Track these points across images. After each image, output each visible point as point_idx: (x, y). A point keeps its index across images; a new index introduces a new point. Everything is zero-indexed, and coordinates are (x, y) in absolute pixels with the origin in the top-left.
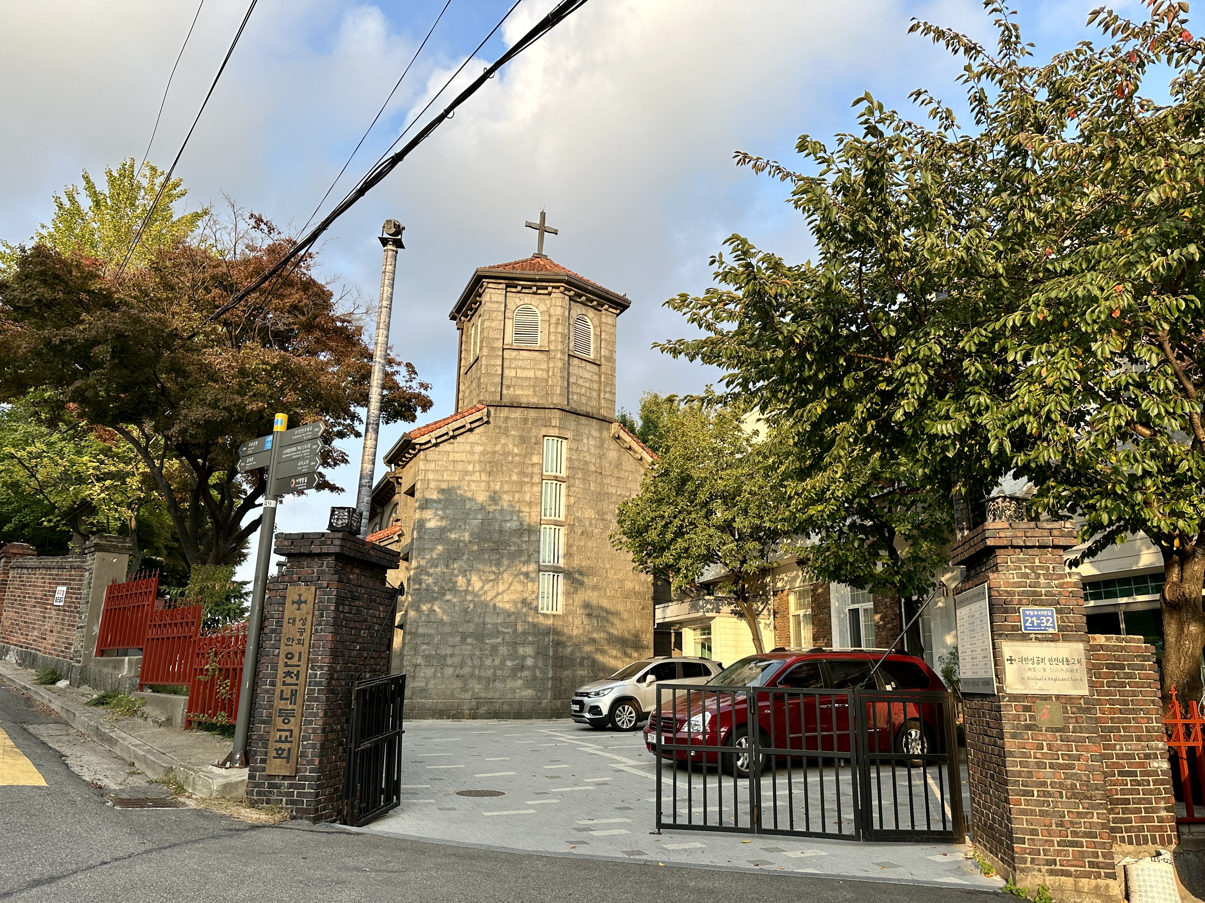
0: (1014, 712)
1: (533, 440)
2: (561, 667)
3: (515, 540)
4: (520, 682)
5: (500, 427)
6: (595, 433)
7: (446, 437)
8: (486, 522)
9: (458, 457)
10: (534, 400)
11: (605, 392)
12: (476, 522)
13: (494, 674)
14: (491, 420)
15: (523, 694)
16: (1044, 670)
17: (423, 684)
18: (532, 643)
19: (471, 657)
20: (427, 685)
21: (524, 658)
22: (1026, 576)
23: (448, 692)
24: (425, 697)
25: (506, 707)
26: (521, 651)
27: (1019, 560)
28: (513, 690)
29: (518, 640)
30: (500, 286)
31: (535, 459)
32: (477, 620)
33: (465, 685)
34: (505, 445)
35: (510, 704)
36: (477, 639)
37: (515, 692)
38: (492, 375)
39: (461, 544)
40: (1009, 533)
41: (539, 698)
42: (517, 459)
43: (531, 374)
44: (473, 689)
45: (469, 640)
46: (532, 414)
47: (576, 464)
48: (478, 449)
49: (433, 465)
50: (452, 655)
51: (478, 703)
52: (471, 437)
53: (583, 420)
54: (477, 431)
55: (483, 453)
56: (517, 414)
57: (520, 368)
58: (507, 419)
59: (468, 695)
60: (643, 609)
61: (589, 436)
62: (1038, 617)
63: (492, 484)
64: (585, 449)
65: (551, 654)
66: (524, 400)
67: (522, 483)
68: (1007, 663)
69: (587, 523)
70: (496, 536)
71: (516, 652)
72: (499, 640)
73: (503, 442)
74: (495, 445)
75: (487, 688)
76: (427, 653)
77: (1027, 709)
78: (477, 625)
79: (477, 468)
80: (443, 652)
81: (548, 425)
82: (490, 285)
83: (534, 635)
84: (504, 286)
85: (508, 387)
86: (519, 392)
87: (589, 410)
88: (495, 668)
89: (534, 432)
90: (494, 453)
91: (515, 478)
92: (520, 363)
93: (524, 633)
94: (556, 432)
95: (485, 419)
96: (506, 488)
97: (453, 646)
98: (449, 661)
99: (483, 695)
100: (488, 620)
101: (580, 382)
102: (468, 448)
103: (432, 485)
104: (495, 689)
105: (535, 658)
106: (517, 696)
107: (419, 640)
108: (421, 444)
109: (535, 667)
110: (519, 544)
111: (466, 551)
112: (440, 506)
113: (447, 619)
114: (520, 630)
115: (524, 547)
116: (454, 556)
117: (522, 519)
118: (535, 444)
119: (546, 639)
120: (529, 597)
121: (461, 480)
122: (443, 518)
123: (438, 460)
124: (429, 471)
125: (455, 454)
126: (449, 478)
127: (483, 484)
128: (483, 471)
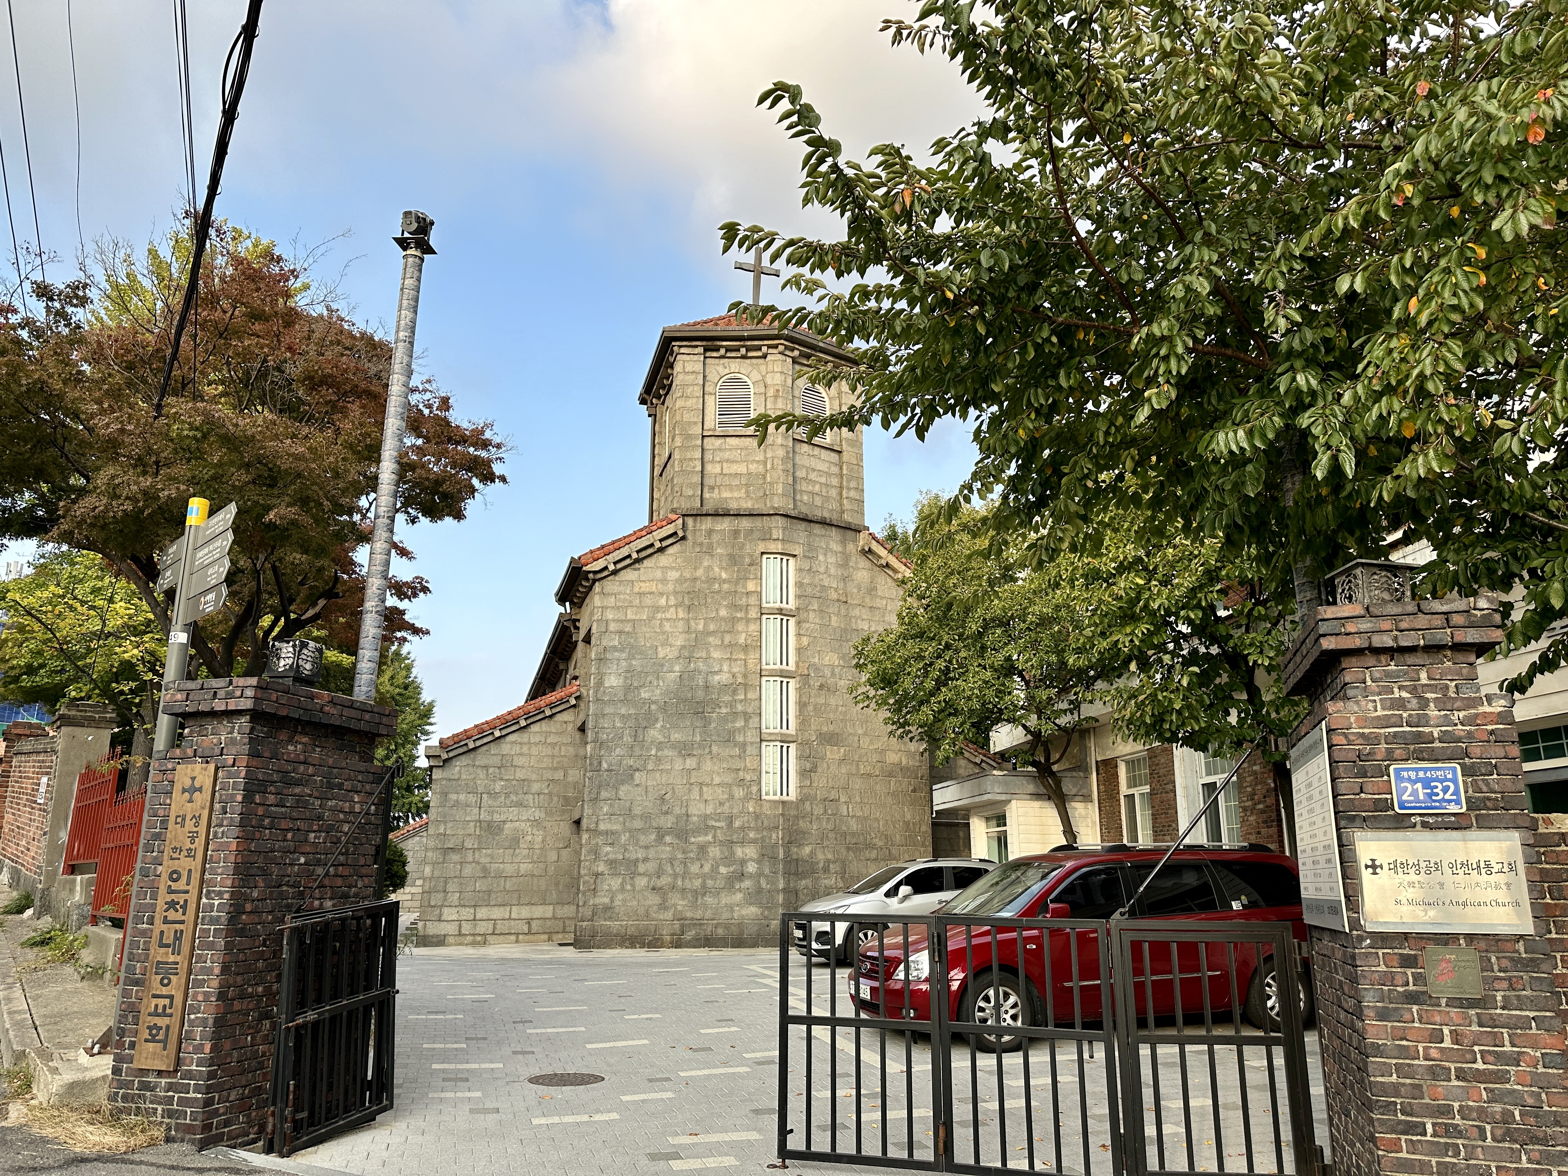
0: (1382, 968)
1: (747, 560)
2: (796, 874)
3: (727, 698)
4: (739, 896)
5: (701, 544)
6: (835, 547)
7: (628, 561)
8: (686, 676)
9: (645, 587)
10: (748, 505)
11: (849, 489)
12: (672, 676)
13: (704, 885)
14: (689, 536)
15: (744, 912)
16: (1442, 885)
17: (606, 900)
18: (754, 841)
19: (671, 861)
20: (612, 901)
21: (743, 862)
22: (1401, 704)
23: (641, 911)
24: (610, 918)
25: (720, 931)
26: (739, 852)
27: (1388, 674)
28: (731, 908)
29: (735, 837)
30: (696, 351)
31: (751, 586)
32: (677, 811)
33: (665, 900)
34: (709, 568)
35: (727, 927)
36: (678, 836)
37: (732, 911)
38: (689, 473)
39: (653, 707)
40: (1365, 625)
41: (766, 918)
42: (726, 586)
43: (742, 469)
44: (675, 905)
45: (668, 839)
46: (745, 524)
47: (809, 590)
48: (673, 575)
49: (613, 599)
50: (646, 860)
51: (682, 926)
52: (662, 560)
53: (817, 529)
54: (671, 550)
55: (680, 581)
56: (725, 525)
57: (727, 461)
58: (710, 532)
59: (669, 915)
60: (914, 791)
61: (827, 550)
62: (1426, 783)
63: (692, 623)
64: (822, 570)
65: (781, 856)
66: (733, 506)
67: (734, 620)
68: (1366, 874)
69: (828, 673)
70: (700, 694)
71: (733, 853)
72: (709, 838)
73: (706, 564)
74: (695, 569)
75: (694, 905)
76: (611, 856)
77: (1408, 962)
78: (678, 817)
79: (672, 601)
80: (633, 856)
81: (767, 537)
82: (683, 350)
83: (757, 830)
84: (701, 350)
85: (712, 488)
86: (726, 494)
87: (826, 515)
88: (704, 877)
89: (748, 549)
90: (695, 579)
91: (723, 613)
92: (727, 455)
93: (742, 828)
94: (779, 547)
95: (681, 534)
96: (712, 627)
97: (647, 847)
98: (642, 868)
99: (689, 914)
100: (693, 810)
101: (813, 476)
102: (659, 574)
103: (612, 627)
104: (705, 906)
105: (759, 862)
106: (736, 915)
107: (600, 840)
108: (595, 572)
109: (760, 874)
110: (731, 704)
111: (661, 717)
112: (624, 655)
113: (637, 811)
114: (737, 824)
115: (740, 707)
116: (644, 724)
117: (735, 670)
118: (751, 565)
119: (774, 836)
120: (748, 778)
121: (651, 619)
122: (628, 671)
123: (620, 593)
124: (607, 608)
125: (641, 584)
126: (634, 617)
127: (681, 623)
128: (680, 606)
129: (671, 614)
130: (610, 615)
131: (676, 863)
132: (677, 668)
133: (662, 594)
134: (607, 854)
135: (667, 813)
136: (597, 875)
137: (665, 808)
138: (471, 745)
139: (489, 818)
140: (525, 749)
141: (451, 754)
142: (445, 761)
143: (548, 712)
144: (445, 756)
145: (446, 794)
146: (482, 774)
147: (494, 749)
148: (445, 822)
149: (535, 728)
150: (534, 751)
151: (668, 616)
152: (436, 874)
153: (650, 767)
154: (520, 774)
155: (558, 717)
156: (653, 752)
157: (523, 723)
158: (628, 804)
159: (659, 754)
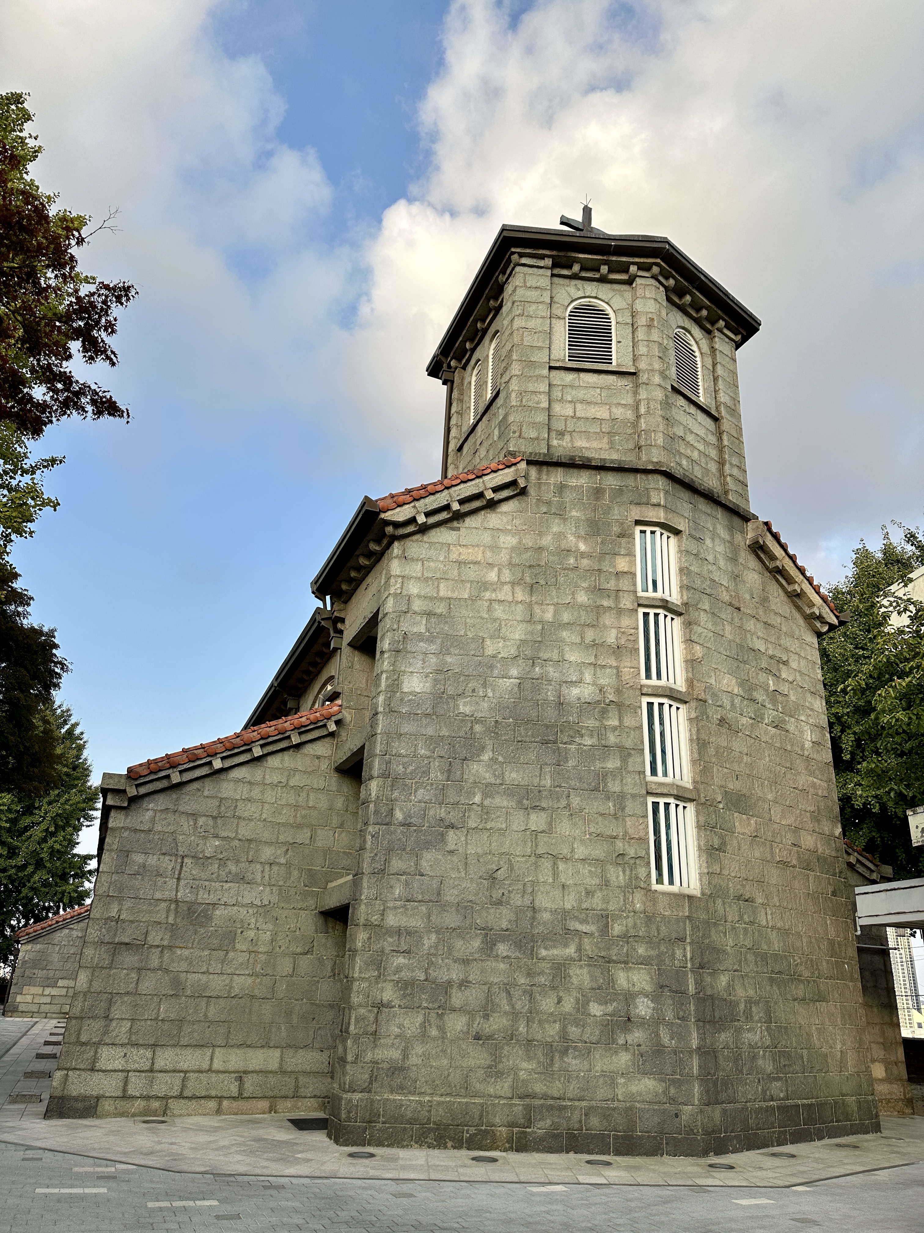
1: (616, 529)
2: (712, 1022)
3: (591, 723)
4: (624, 1059)
5: (549, 503)
6: (723, 533)
7: (444, 515)
8: (528, 685)
9: (467, 554)
10: (612, 456)
11: (731, 465)
12: (508, 683)
13: (564, 1035)
14: (532, 491)
15: (634, 1088)
17: (395, 1054)
18: (645, 962)
19: (508, 988)
20: (405, 1056)
21: (629, 997)
23: (456, 1077)
24: (401, 1088)
25: (595, 1122)
26: (622, 979)
28: (611, 1078)
29: (614, 953)
30: (541, 263)
31: (622, 564)
32: (517, 900)
33: (497, 1059)
34: (560, 535)
35: (606, 1114)
36: (518, 945)
37: (613, 1084)
38: (531, 409)
39: (478, 728)
41: (673, 1100)
42: (585, 562)
43: (602, 413)
44: (515, 1070)
45: (502, 949)
46: (611, 480)
47: (698, 583)
48: (508, 541)
49: (419, 567)
50: (464, 984)
51: (528, 1109)
52: (493, 518)
54: (505, 507)
55: (520, 549)
56: (582, 479)
57: (582, 401)
58: (561, 488)
59: (504, 1087)
61: (714, 535)
63: (537, 610)
64: (710, 558)
65: (692, 989)
67: (599, 610)
70: (551, 714)
71: (611, 981)
72: (571, 950)
73: (555, 529)
74: (541, 534)
75: (547, 1071)
76: (405, 974)
78: (519, 911)
79: (507, 576)
80: (443, 976)
81: (643, 501)
82: (524, 261)
83: (649, 941)
84: (548, 262)
85: (561, 434)
86: (583, 442)
88: (565, 1020)
89: (616, 513)
90: (540, 549)
91: (582, 598)
92: (581, 394)
93: (625, 937)
94: (660, 516)
95: (522, 483)
96: (566, 617)
97: (466, 962)
98: (457, 998)
99: (539, 1088)
100: (543, 901)
102: (488, 538)
103: (417, 605)
104: (567, 1075)
105: (655, 997)
106: (620, 1092)
107: (389, 943)
108: (397, 525)
109: (658, 1021)
110: (600, 732)
111: (489, 743)
112: (433, 648)
113: (451, 896)
114: (617, 929)
115: (612, 739)
116: (463, 753)
117: (602, 682)
118: (621, 535)
119: (679, 953)
120: (632, 852)
121: (474, 599)
122: (438, 671)
123: (429, 559)
124: (410, 578)
125: (461, 550)
126: (450, 594)
127: (520, 607)
128: (519, 584)
129: (505, 593)
130: (414, 589)
131: (517, 993)
132: (514, 672)
133: (491, 565)
134: (399, 969)
135: (499, 903)
136: (380, 1006)
137: (497, 894)
138: (176, 778)
139: (190, 897)
140: (256, 793)
141: (143, 790)
142: (133, 800)
143: (296, 739)
144: (132, 792)
145: (128, 853)
146: (186, 824)
147: (209, 787)
148: (120, 899)
149: (274, 762)
150: (270, 796)
151: (501, 597)
152: (97, 986)
153: (472, 824)
154: (245, 831)
155: (309, 749)
156: (477, 799)
157: (257, 751)
158: (435, 884)
159: (487, 802)
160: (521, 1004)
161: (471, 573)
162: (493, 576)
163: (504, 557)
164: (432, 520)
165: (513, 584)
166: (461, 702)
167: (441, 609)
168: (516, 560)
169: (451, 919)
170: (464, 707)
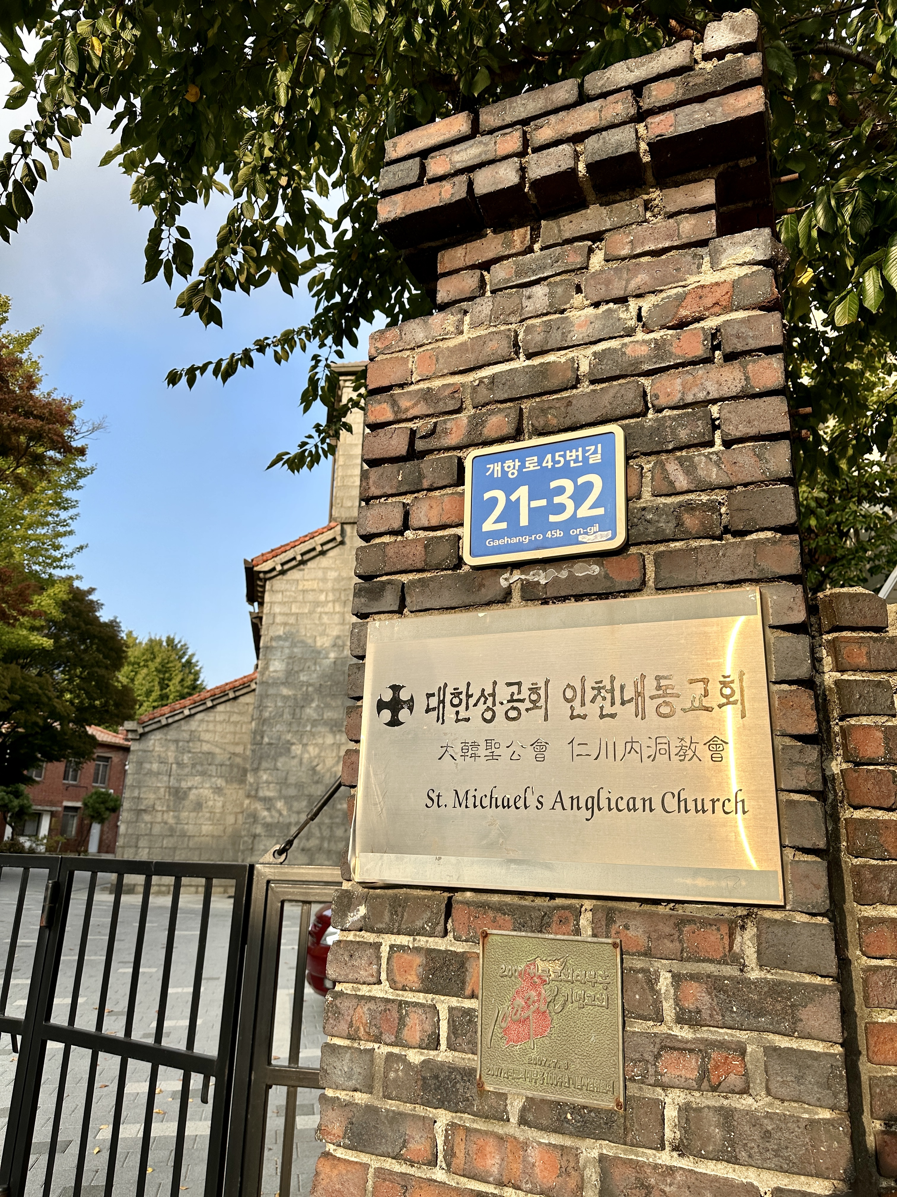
0: (382, 991)
7: (294, 563)
9: (308, 585)
12: (328, 662)
14: (347, 540)
16: (543, 750)
40: (466, 154)
48: (332, 575)
49: (280, 596)
52: (323, 561)
54: (331, 554)
55: (337, 580)
62: (540, 484)
68: (378, 724)
76: (268, 820)
79: (331, 597)
82: (347, 384)
95: (339, 539)
102: (320, 574)
103: (279, 619)
107: (259, 805)
108: (265, 573)
112: (287, 644)
113: (292, 780)
116: (302, 704)
121: (311, 613)
122: (290, 658)
123: (286, 590)
124: (275, 603)
125: (305, 583)
126: (297, 611)
127: (337, 616)
128: (338, 601)
129: (329, 608)
130: (277, 609)
132: (332, 655)
133: (322, 591)
134: (264, 818)
137: (316, 778)
138: (164, 722)
139: (176, 785)
140: (211, 727)
141: (147, 729)
142: (142, 735)
143: (231, 695)
144: (141, 731)
145: (141, 763)
146: (172, 747)
147: (183, 725)
148: (139, 788)
149: (220, 708)
150: (219, 728)
151: (327, 610)
152: (130, 831)
153: (305, 741)
154: (206, 748)
155: (242, 700)
156: (308, 728)
157: (209, 704)
159: (313, 730)
160: (326, 833)
161: (310, 597)
162: (322, 598)
163: (330, 585)
164: (286, 567)
165: (334, 602)
166: (301, 675)
167: (292, 620)
168: (336, 587)
169: (292, 792)
170: (303, 678)
